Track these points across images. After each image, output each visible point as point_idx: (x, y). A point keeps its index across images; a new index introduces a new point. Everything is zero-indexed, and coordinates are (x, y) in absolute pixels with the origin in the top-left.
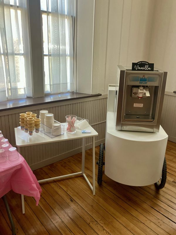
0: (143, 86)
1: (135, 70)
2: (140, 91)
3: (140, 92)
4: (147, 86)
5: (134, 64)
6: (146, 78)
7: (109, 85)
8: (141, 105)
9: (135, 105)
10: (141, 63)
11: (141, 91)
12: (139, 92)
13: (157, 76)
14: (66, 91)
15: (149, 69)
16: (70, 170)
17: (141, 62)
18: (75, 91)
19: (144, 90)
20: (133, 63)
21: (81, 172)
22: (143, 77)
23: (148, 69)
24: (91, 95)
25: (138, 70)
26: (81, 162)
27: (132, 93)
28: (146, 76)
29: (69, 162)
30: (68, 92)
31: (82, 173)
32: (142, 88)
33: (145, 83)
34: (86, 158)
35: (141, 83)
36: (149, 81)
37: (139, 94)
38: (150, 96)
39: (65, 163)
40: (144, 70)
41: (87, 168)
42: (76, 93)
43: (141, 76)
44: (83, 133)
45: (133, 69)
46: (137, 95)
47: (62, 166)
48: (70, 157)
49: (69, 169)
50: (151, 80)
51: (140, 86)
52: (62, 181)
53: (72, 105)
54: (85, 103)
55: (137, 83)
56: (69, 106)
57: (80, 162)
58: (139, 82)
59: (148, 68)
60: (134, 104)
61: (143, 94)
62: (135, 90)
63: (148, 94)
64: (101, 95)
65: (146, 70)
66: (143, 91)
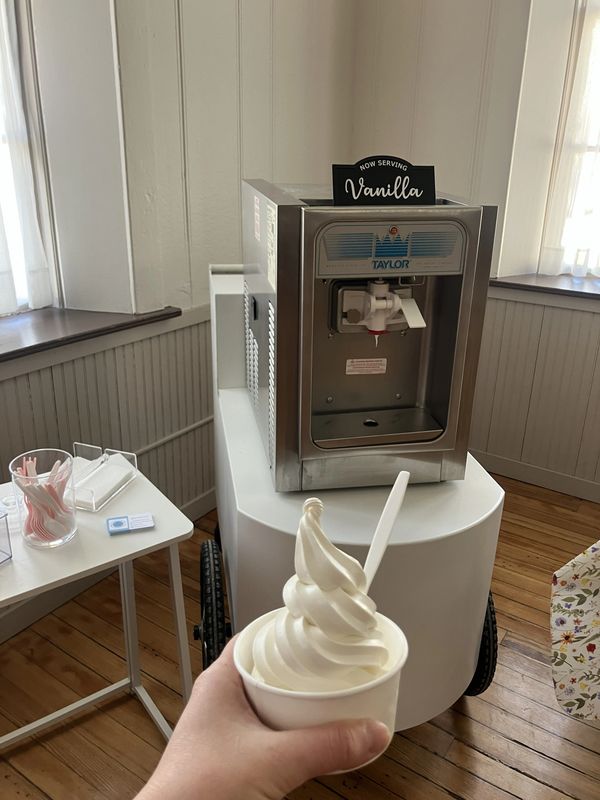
0: (387, 280)
1: (350, 202)
2: (376, 304)
3: (377, 310)
4: (406, 280)
5: (340, 173)
6: (403, 237)
7: (210, 266)
8: (380, 366)
9: (354, 367)
10: (373, 164)
11: (382, 304)
12: (373, 309)
13: (452, 228)
14: (14, 309)
15: (415, 192)
16: (70, 677)
17: (375, 159)
18: (57, 305)
19: (397, 300)
20: (334, 166)
21: (126, 681)
22: (391, 237)
23: (410, 193)
24: (134, 319)
25: (365, 201)
26: (120, 621)
27: (339, 315)
28: (405, 232)
29: (66, 631)
30: (24, 311)
31: (130, 685)
32: (382, 289)
33: (402, 265)
34: (141, 598)
35: (382, 265)
36: (418, 253)
37: (370, 319)
38: (424, 325)
39: (46, 639)
40: (391, 201)
41: (149, 648)
42: (64, 313)
43: (381, 232)
44: (113, 534)
45: (341, 198)
46: (363, 323)
47: (30, 659)
48: (67, 603)
49: (68, 669)
50: (425, 247)
51: (374, 280)
52: (37, 750)
53: (46, 375)
54: (109, 355)
55: (362, 268)
56: (33, 379)
57: (116, 619)
58: (371, 259)
59: (407, 192)
60: (349, 362)
61: (388, 316)
62: (350, 300)
63: (415, 320)
64: (178, 313)
65: (402, 202)
66: (389, 304)
